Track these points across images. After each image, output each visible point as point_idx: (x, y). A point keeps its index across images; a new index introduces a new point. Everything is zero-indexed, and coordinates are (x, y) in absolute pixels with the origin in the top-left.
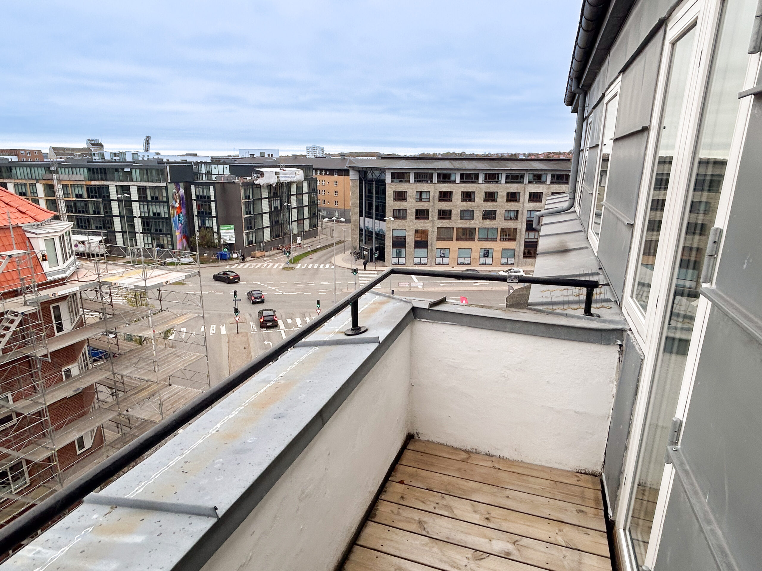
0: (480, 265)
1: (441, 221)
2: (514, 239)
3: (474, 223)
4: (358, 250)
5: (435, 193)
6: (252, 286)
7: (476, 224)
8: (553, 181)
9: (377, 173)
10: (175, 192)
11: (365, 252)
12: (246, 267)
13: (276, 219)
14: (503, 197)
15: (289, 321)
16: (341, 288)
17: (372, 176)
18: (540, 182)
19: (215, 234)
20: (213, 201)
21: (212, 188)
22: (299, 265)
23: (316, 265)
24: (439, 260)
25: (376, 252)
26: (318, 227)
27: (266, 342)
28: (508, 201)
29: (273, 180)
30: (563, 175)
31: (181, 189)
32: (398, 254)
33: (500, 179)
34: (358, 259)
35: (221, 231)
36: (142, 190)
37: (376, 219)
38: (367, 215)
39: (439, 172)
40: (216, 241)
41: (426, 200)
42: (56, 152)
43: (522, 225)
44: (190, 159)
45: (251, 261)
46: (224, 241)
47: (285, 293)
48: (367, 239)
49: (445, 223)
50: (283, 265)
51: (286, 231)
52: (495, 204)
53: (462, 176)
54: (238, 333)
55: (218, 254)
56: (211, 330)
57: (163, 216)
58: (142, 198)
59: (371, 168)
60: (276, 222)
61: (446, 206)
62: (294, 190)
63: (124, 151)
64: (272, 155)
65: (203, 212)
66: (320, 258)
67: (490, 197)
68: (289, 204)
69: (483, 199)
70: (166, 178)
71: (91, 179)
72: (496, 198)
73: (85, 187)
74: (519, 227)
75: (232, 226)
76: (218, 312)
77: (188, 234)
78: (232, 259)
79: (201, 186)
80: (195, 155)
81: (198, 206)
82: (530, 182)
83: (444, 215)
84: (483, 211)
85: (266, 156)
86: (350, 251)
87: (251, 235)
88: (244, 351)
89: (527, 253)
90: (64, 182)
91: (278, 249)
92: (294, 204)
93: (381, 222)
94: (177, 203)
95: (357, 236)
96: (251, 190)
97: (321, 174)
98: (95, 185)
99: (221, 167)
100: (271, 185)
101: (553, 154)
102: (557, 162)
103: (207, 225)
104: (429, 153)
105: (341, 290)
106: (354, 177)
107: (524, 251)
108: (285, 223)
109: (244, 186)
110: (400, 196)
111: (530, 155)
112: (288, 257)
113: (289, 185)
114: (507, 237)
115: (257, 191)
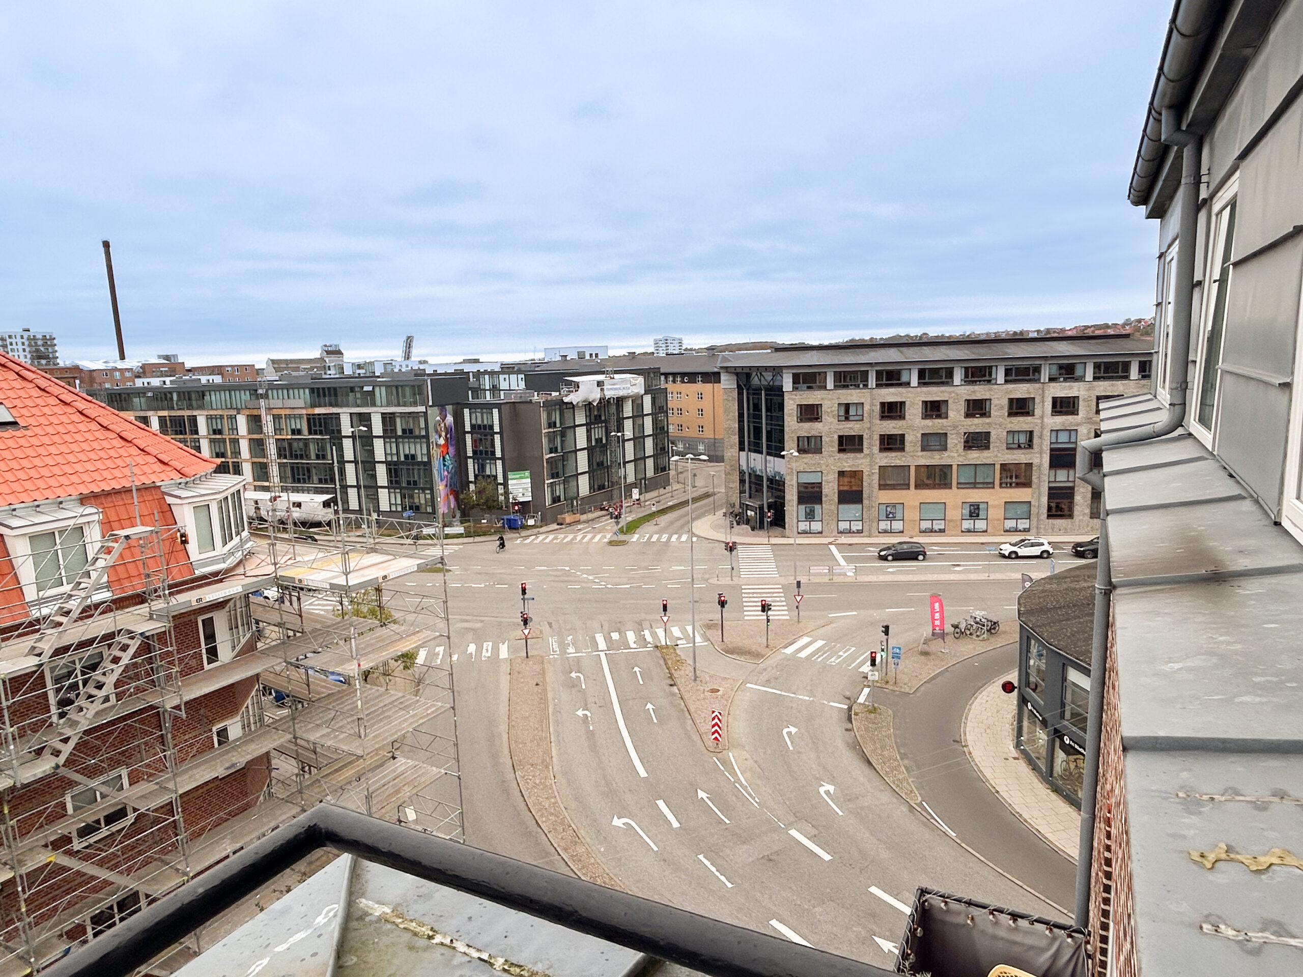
0: (962, 532)
1: (885, 454)
2: (1027, 484)
3: (949, 457)
4: (737, 509)
5: (872, 405)
6: (555, 573)
7: (953, 457)
8: (1098, 375)
9: (768, 376)
10: (438, 421)
11: (749, 513)
12: (547, 541)
13: (598, 460)
14: (1002, 408)
15: (615, 636)
16: (707, 576)
17: (760, 380)
18: (1073, 378)
19: (500, 487)
20: (497, 433)
21: (495, 412)
22: (635, 537)
23: (664, 536)
24: (884, 525)
25: (769, 511)
26: (669, 470)
27: (573, 675)
28: (1010, 414)
29: (595, 396)
30: (1118, 363)
31: (448, 415)
32: (809, 514)
33: (994, 376)
34: (738, 524)
35: (510, 482)
36: (388, 419)
37: (769, 454)
38: (752, 448)
39: (879, 368)
40: (502, 498)
41: (857, 418)
42: (276, 366)
43: (1041, 457)
44: (467, 368)
45: (557, 530)
46: (514, 499)
47: (609, 586)
48: (753, 490)
49: (893, 459)
50: (608, 536)
51: (615, 479)
52: (987, 420)
53: (922, 374)
54: (527, 657)
55: (503, 519)
56: (484, 650)
57: (419, 460)
58: (389, 433)
59: (758, 368)
60: (598, 464)
61: (894, 428)
62: (628, 410)
63: (372, 360)
64: (597, 355)
65: (481, 451)
66: (672, 523)
67: (977, 408)
68: (619, 434)
69: (962, 412)
70: (426, 399)
71: (313, 406)
72: (987, 410)
73: (305, 417)
74: (1036, 461)
75: (527, 473)
76: (498, 619)
77: (458, 486)
78: (525, 527)
79: (479, 410)
80: (476, 361)
81: (474, 442)
82: (1051, 380)
83: (891, 443)
84: (965, 433)
85: (588, 357)
86: (724, 510)
87: (557, 487)
88: (536, 689)
89: (1054, 510)
90: (275, 412)
91: (602, 509)
92: (629, 434)
93: (776, 458)
94: (442, 438)
95: (736, 485)
96: (558, 413)
97: (674, 381)
98: (319, 415)
99: (513, 377)
100: (590, 403)
101: (1092, 329)
102: (1102, 341)
103: (488, 473)
104: (861, 337)
105: (707, 580)
106: (731, 384)
107: (1048, 505)
108: (614, 465)
109: (547, 407)
110: (810, 413)
111: (1048, 331)
112: (617, 523)
113: (620, 402)
114: (1014, 480)
115: (568, 414)
